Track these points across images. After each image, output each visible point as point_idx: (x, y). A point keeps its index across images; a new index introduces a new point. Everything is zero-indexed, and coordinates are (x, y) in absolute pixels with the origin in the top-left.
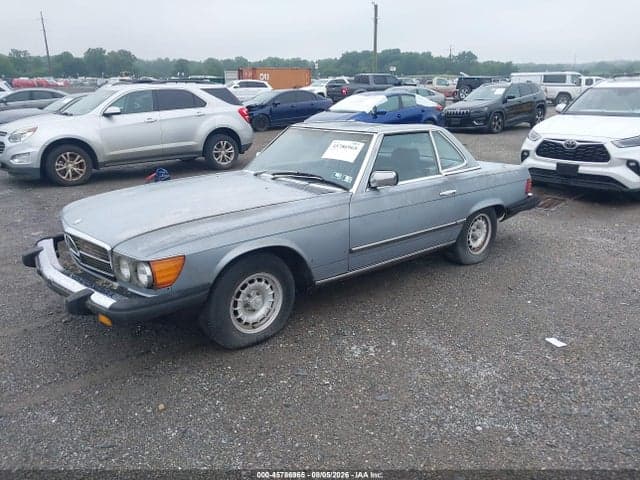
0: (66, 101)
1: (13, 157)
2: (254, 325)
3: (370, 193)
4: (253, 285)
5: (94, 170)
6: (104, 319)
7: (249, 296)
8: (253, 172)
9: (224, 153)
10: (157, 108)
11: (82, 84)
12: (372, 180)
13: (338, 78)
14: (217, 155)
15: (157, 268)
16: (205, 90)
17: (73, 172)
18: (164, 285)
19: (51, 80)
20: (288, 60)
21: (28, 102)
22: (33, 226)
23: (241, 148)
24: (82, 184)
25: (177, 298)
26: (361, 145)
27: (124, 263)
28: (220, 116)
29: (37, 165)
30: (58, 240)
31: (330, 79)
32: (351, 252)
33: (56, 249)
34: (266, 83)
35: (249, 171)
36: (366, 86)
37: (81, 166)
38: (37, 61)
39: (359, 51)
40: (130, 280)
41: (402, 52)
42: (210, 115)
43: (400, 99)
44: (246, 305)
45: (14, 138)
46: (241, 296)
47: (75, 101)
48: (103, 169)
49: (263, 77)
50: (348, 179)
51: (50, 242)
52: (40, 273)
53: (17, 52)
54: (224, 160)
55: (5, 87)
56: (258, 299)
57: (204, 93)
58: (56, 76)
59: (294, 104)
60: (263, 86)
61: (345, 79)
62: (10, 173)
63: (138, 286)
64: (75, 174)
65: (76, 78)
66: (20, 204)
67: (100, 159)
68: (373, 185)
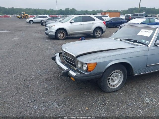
0: (61, 19)
1: (49, 32)
2: (114, 86)
3: (155, 47)
4: (115, 73)
5: (66, 36)
6: (72, 79)
7: (113, 77)
8: (114, 38)
9: (98, 33)
10: (83, 21)
11: (64, 16)
12: (156, 43)
13: (128, 15)
14: (96, 34)
15: (89, 65)
16: (95, 16)
17: (62, 36)
18: (90, 71)
19: (57, 15)
20: (113, 11)
21: (52, 20)
22: (53, 49)
23: (103, 32)
24: (64, 40)
25: (94, 75)
26: (152, 31)
27: (79, 63)
28: (98, 24)
29: (54, 34)
30: (60, 54)
31: (126, 15)
32: (147, 66)
33: (60, 56)
34: (108, 16)
35: (112, 38)
36: (136, 17)
37: (64, 35)
38: (55, 11)
39: (133, 8)
40: (80, 68)
41: (146, 8)
42: (96, 23)
43: (150, 20)
44: (112, 80)
45: (50, 28)
46: (111, 76)
47: (63, 19)
48: (69, 36)
49: (107, 15)
50: (147, 42)
51: (58, 54)
52: (56, 63)
53: (51, 9)
54: (98, 35)
55: (48, 17)
56: (116, 78)
57: (95, 17)
58: (58, 15)
59: (116, 21)
60: (108, 17)
61: (130, 15)
62: (48, 36)
63: (82, 70)
64: (62, 37)
65: (62, 15)
66: (50, 43)
67: (68, 34)
68: (156, 45)
